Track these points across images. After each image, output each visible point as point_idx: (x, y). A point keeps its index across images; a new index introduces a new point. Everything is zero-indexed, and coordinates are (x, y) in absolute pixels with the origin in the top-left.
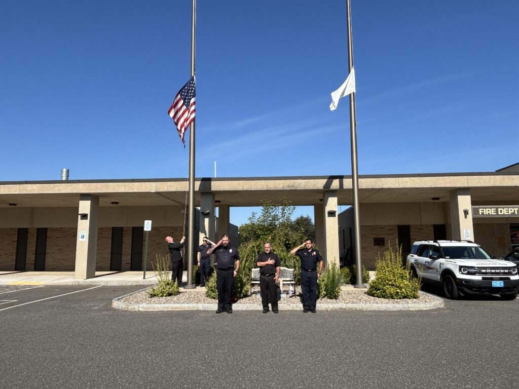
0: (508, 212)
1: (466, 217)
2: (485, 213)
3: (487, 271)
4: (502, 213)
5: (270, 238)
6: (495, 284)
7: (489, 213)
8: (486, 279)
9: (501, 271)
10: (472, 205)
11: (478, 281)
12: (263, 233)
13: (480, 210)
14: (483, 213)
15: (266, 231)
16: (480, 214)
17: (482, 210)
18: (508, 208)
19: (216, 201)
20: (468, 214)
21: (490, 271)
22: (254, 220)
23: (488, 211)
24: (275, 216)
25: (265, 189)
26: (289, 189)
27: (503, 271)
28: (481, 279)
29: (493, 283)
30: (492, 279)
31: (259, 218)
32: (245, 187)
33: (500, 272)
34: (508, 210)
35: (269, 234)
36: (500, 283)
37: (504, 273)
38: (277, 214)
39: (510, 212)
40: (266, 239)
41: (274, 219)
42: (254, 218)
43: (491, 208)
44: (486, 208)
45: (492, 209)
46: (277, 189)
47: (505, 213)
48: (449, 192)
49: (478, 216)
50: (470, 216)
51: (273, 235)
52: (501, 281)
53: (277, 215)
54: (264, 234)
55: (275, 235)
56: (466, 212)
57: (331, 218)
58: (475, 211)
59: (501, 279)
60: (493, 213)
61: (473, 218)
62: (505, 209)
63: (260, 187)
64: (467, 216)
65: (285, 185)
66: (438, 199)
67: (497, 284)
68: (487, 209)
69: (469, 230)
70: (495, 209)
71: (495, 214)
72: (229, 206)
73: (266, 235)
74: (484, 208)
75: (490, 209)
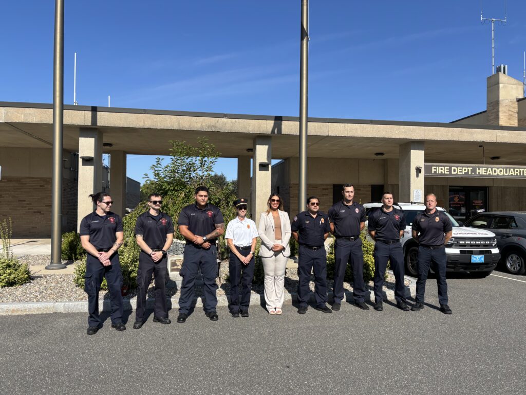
0: (462, 172)
1: (417, 176)
2: (438, 173)
3: (467, 242)
4: (455, 173)
5: (183, 195)
6: (475, 259)
7: (442, 172)
8: (465, 253)
9: (482, 242)
10: (425, 162)
11: (455, 255)
12: (172, 188)
13: (433, 167)
14: (435, 172)
15: (177, 185)
16: (433, 172)
17: (434, 169)
18: (462, 167)
19: (105, 144)
20: (420, 172)
21: (469, 242)
22: (160, 169)
23: (441, 170)
24: (190, 164)
25: (176, 127)
26: (210, 130)
27: (484, 242)
28: (459, 252)
29: (472, 258)
30: (471, 253)
31: (166, 167)
32: (146, 123)
33: (481, 244)
34: (462, 169)
35: (181, 190)
36: (481, 258)
37: (486, 246)
38: (194, 162)
39: (464, 172)
40: (178, 196)
41: (188, 170)
42: (159, 165)
43: (444, 166)
44: (439, 166)
45: (446, 168)
46: (193, 129)
47: (459, 173)
48: (400, 146)
49: (430, 175)
50: (422, 175)
51: (187, 191)
52: (481, 256)
53: (194, 164)
54: (174, 189)
55: (190, 191)
56: (418, 170)
57: (263, 173)
58: (428, 169)
59: (481, 253)
60: (446, 173)
61: (425, 178)
62: (459, 168)
63: (169, 125)
64: (419, 174)
65: (203, 124)
66: (382, 154)
67: (477, 259)
68: (440, 168)
69: (419, 191)
70: (448, 168)
71: (448, 173)
72: (126, 153)
73: (177, 191)
74: (437, 166)
75: (443, 168)
